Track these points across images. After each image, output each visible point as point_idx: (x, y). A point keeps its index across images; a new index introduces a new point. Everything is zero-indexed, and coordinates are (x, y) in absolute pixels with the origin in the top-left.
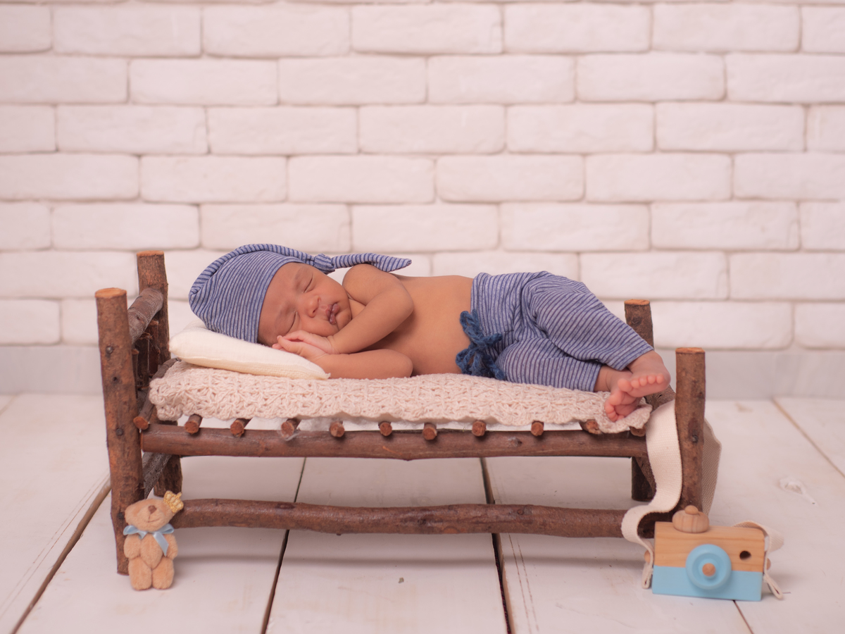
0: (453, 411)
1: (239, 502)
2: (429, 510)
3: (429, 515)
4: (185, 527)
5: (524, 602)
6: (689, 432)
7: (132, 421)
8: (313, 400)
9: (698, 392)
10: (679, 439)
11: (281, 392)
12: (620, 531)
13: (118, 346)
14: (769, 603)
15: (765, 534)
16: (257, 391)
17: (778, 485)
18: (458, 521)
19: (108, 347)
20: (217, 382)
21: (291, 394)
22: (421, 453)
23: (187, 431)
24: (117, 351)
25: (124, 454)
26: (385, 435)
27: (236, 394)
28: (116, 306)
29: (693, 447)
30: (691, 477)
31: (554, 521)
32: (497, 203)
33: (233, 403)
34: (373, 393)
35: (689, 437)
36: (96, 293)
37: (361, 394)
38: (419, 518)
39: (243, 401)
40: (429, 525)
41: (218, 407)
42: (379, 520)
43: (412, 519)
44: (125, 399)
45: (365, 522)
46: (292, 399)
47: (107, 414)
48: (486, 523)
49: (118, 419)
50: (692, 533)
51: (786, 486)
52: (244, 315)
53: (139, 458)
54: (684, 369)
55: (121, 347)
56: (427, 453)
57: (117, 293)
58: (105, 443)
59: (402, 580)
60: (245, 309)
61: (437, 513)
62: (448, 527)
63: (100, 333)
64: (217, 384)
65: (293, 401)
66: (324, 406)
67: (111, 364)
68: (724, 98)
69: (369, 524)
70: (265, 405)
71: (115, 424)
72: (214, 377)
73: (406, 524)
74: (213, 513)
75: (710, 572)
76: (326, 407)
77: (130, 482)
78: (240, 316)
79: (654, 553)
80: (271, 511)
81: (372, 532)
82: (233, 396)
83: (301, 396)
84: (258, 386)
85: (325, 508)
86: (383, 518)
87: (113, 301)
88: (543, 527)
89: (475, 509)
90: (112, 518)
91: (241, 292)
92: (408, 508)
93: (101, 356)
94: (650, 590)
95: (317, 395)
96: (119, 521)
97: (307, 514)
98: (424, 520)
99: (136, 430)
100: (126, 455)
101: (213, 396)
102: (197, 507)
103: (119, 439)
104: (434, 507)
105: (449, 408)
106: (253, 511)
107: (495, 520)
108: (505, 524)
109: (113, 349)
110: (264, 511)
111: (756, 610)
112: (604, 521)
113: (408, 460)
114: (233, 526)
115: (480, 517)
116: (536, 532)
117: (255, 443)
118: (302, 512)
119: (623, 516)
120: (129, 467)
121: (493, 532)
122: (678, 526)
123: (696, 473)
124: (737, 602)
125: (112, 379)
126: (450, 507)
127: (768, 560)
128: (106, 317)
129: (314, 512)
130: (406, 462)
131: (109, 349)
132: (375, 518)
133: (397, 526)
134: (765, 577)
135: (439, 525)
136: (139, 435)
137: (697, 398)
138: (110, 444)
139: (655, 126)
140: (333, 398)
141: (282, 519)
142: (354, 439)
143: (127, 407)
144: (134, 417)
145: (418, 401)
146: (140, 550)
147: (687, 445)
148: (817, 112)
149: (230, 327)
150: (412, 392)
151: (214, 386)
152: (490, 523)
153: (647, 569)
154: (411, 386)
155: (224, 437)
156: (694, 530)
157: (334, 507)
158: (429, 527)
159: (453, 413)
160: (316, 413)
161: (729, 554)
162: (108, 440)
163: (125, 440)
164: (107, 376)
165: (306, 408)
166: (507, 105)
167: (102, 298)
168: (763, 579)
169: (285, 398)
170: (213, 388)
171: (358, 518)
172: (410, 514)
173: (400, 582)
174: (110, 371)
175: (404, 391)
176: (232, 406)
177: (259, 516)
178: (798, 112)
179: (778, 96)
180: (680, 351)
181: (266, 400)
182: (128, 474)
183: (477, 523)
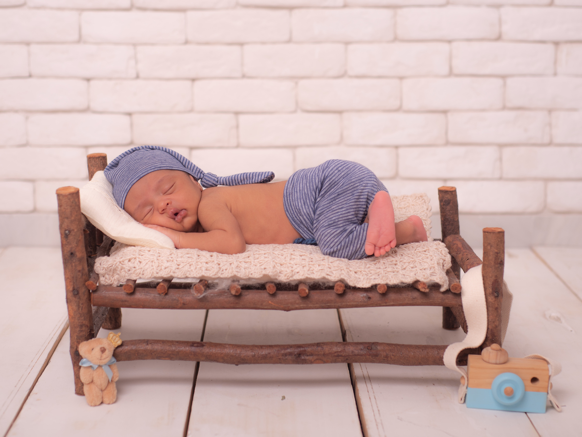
0: (314, 271)
1: (163, 342)
2: (303, 347)
3: (303, 351)
4: (124, 360)
5: (374, 416)
6: (493, 289)
7: (84, 284)
8: (213, 266)
9: (500, 260)
10: (485, 294)
11: (190, 260)
12: (443, 361)
13: (73, 230)
14: (552, 414)
15: (548, 363)
16: (172, 259)
17: (544, 316)
18: (324, 355)
19: (66, 230)
20: (143, 254)
21: (197, 262)
22: (297, 306)
23: (125, 291)
24: (72, 233)
25: (79, 308)
26: (271, 293)
27: (156, 261)
28: (72, 200)
29: (496, 300)
30: (494, 322)
31: (394, 354)
32: (340, 112)
33: (154, 267)
34: (258, 258)
35: (492, 293)
36: (57, 191)
37: (249, 261)
38: (296, 353)
39: (161, 266)
40: (303, 358)
42: (266, 355)
43: (290, 354)
44: (79, 268)
45: (256, 356)
46: (198, 265)
47: (66, 279)
48: (345, 356)
49: (74, 283)
50: (496, 364)
51: (550, 317)
53: (90, 311)
54: (489, 244)
55: (75, 230)
56: (302, 305)
57: (72, 191)
58: (65, 300)
59: (284, 398)
61: (309, 349)
62: (317, 359)
63: (60, 220)
64: (142, 255)
65: (198, 266)
66: (222, 270)
67: (68, 243)
68: (499, 38)
69: (259, 357)
70: (178, 268)
71: (72, 286)
72: (140, 251)
73: (286, 357)
74: (145, 350)
75: (510, 393)
76: (223, 271)
77: (84, 328)
79: (468, 378)
80: (187, 348)
81: (261, 363)
82: (153, 262)
83: (205, 263)
84: (173, 256)
85: (227, 346)
86: (269, 353)
87: (70, 196)
88: (386, 359)
89: (336, 346)
90: (71, 354)
92: (287, 345)
93: (61, 237)
94: (465, 405)
95: (216, 262)
96: (76, 357)
97: (214, 350)
98: (299, 355)
99: (87, 291)
100: (80, 309)
101: (139, 263)
102: (133, 346)
103: (75, 297)
104: (306, 344)
105: (311, 269)
106: (174, 348)
107: (351, 354)
108: (359, 356)
109: (70, 232)
110: (182, 348)
111: (542, 420)
112: (431, 354)
113: (287, 311)
114: (159, 359)
115: (339, 352)
116: (380, 362)
117: (175, 299)
118: (210, 349)
119: (444, 351)
120: (83, 318)
121: (349, 362)
122: (486, 358)
123: (497, 319)
124: (528, 414)
125: (69, 254)
126: (318, 345)
127: (551, 383)
128: (65, 208)
129: (219, 349)
130: (286, 312)
131: (67, 232)
132: (263, 353)
133: (280, 359)
134: (549, 396)
135: (310, 358)
136: (90, 294)
137: (499, 265)
138: (68, 301)
139: (450, 58)
140: (228, 264)
141: (195, 354)
142: (248, 296)
143: (81, 274)
144: (86, 281)
145: (289, 265)
146: (93, 378)
147: (491, 299)
148: (564, 48)
150: (285, 258)
151: (140, 257)
152: (347, 356)
153: (462, 390)
154: (285, 253)
155: (153, 295)
156: (498, 362)
157: (233, 345)
158: (303, 360)
159: (314, 273)
160: (215, 275)
161: (523, 380)
162: (67, 298)
163: (79, 298)
164: (65, 251)
165: (208, 271)
166: (347, 43)
167: (61, 195)
168: (547, 398)
169: (192, 264)
170: (139, 258)
171: (251, 353)
172: (289, 350)
173: (282, 399)
174: (68, 248)
175: (280, 256)
177: (178, 352)
178: (550, 48)
179: (537, 36)
180: (486, 230)
181: (178, 265)
182: (82, 322)
183: (338, 356)
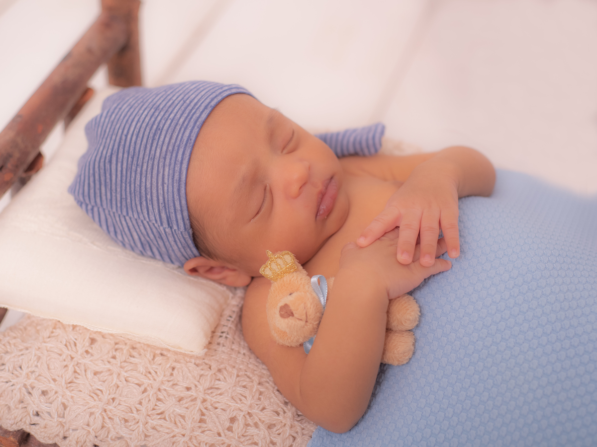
41: (66, 428)
52: (161, 175)
60: (161, 164)
78: (154, 180)
91: (155, 134)
149: (141, 203)
176: (89, 432)
